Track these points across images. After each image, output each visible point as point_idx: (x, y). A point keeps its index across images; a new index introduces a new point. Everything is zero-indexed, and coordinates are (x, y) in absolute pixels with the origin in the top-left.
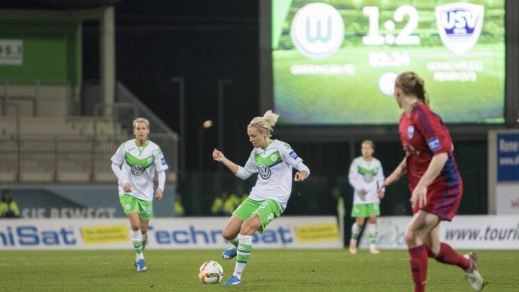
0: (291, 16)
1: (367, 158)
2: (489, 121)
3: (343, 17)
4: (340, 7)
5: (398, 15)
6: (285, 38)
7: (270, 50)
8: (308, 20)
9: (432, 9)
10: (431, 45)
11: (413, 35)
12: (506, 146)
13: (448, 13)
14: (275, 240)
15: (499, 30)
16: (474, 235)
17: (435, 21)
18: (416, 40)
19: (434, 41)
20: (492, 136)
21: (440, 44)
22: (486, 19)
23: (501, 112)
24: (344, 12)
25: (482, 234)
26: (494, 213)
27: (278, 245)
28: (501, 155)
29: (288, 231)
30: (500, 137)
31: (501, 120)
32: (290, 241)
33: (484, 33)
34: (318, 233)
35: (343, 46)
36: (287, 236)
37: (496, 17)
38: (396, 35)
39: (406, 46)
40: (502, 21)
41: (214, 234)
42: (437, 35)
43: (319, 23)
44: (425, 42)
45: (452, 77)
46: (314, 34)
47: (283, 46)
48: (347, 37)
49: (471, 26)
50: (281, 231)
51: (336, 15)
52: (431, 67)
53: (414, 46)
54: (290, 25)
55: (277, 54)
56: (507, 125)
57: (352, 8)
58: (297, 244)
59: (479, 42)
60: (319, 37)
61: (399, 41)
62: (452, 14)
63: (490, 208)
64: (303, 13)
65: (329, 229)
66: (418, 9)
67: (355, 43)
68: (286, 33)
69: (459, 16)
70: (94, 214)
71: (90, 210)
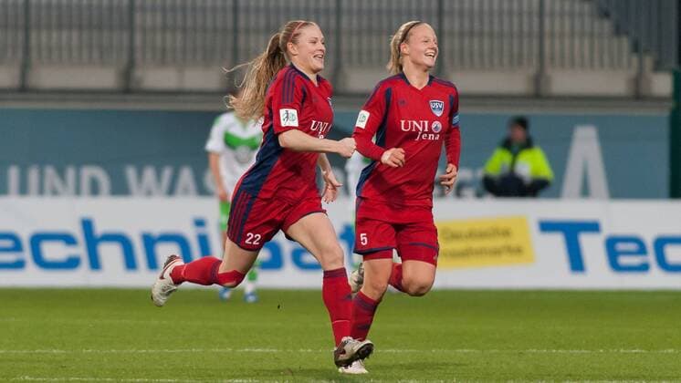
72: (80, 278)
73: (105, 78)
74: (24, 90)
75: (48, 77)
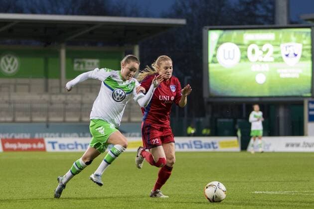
0: (217, 48)
1: (257, 111)
2: (305, 95)
3: (241, 49)
4: (238, 44)
5: (264, 48)
6: (214, 58)
7: (208, 64)
8: (224, 51)
9: (279, 46)
10: (279, 61)
11: (271, 57)
12: (312, 106)
13: (286, 48)
14: (210, 147)
15: (309, 55)
16: (298, 145)
17: (280, 51)
18: (272, 59)
19: (280, 60)
20: (306, 102)
21: (282, 61)
22: (303, 50)
23: (309, 91)
24: (240, 47)
25: (302, 145)
26: (307, 135)
27: (211, 150)
28: (310, 110)
29: (216, 143)
30: (310, 102)
31: (309, 95)
32: (217, 148)
33: (302, 56)
34: (228, 144)
35: (240, 62)
36: (215, 146)
37: (307, 50)
38: (263, 57)
39: (267, 62)
40: (310, 51)
41: (183, 145)
42: (282, 58)
43: (229, 52)
44: (276, 60)
45: (288, 76)
46: (227, 57)
47: (213, 62)
48: (242, 58)
49: (296, 53)
50: (213, 143)
51: (237, 48)
52: (279, 71)
53: (271, 62)
54: (216, 52)
55: (211, 66)
56: (312, 97)
57: (243, 45)
58: (220, 149)
59: (300, 60)
60: (229, 58)
61: (265, 59)
62: (288, 48)
63: (305, 133)
64: (222, 47)
65: (233, 142)
66: (273, 45)
67: (245, 61)
68: (215, 56)
69: (291, 49)
70: (130, 136)
71: (129, 134)
72: (74, 150)
73: (77, 119)
74: (64, 121)
75: (68, 119)
